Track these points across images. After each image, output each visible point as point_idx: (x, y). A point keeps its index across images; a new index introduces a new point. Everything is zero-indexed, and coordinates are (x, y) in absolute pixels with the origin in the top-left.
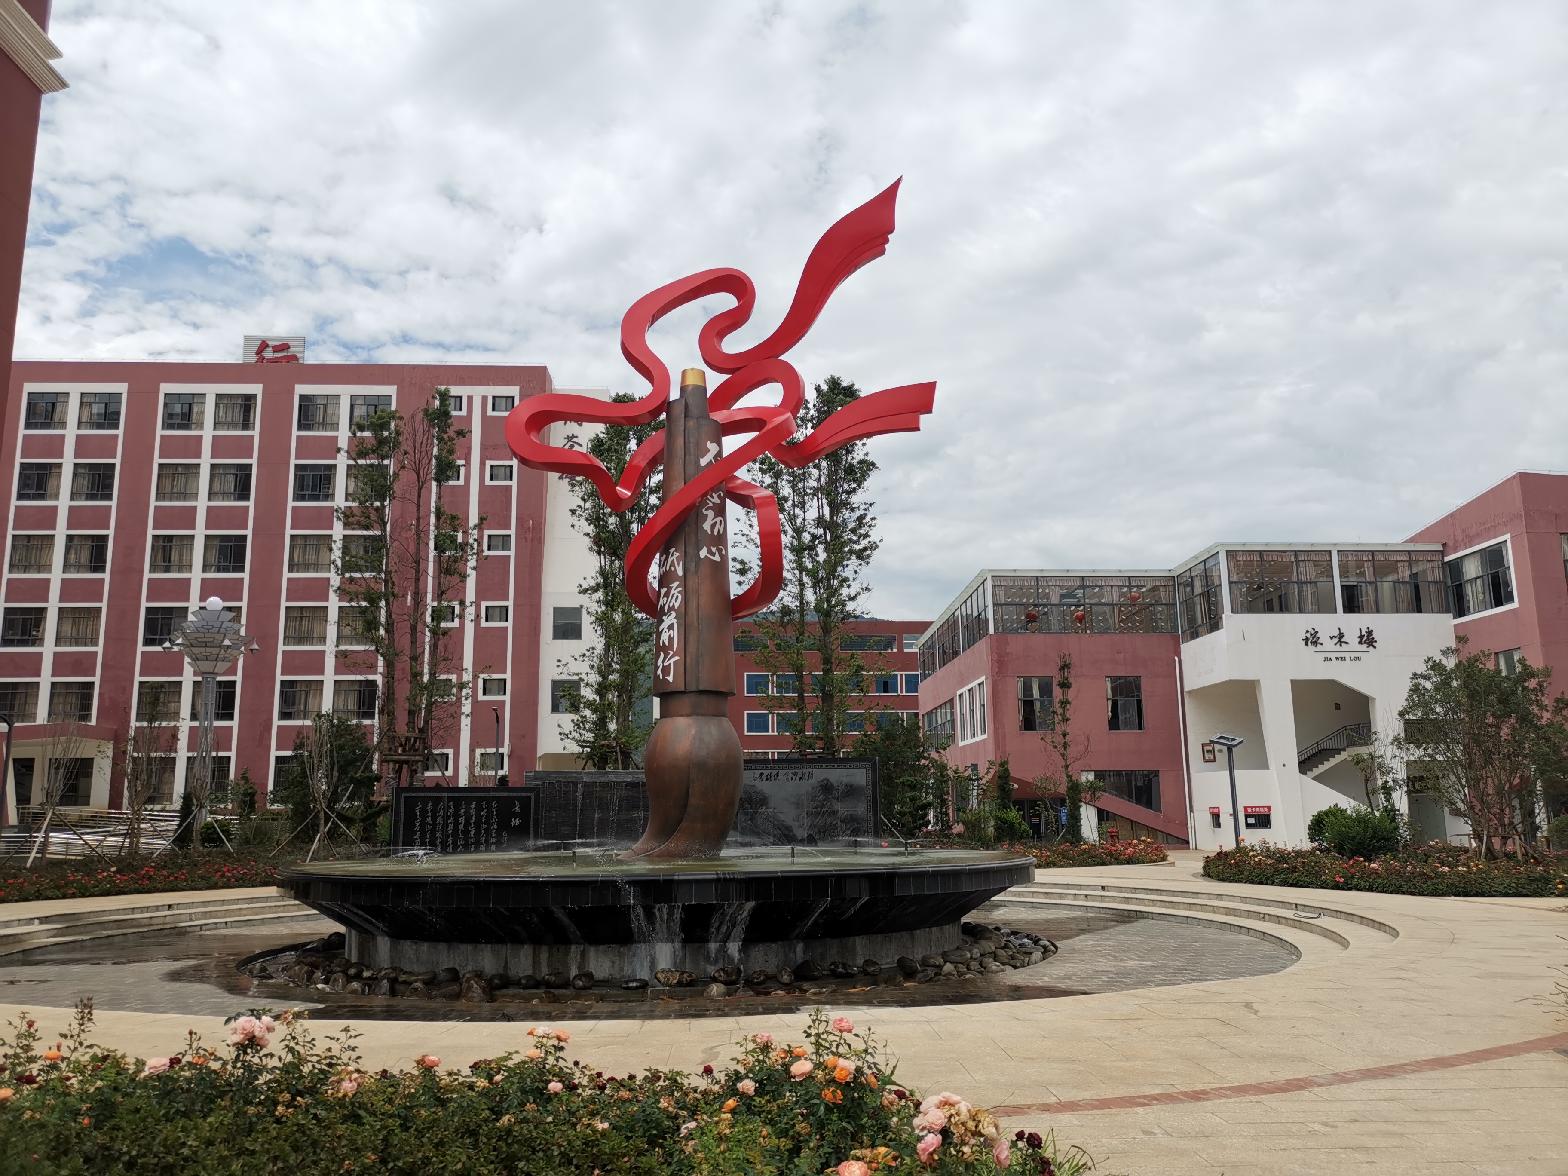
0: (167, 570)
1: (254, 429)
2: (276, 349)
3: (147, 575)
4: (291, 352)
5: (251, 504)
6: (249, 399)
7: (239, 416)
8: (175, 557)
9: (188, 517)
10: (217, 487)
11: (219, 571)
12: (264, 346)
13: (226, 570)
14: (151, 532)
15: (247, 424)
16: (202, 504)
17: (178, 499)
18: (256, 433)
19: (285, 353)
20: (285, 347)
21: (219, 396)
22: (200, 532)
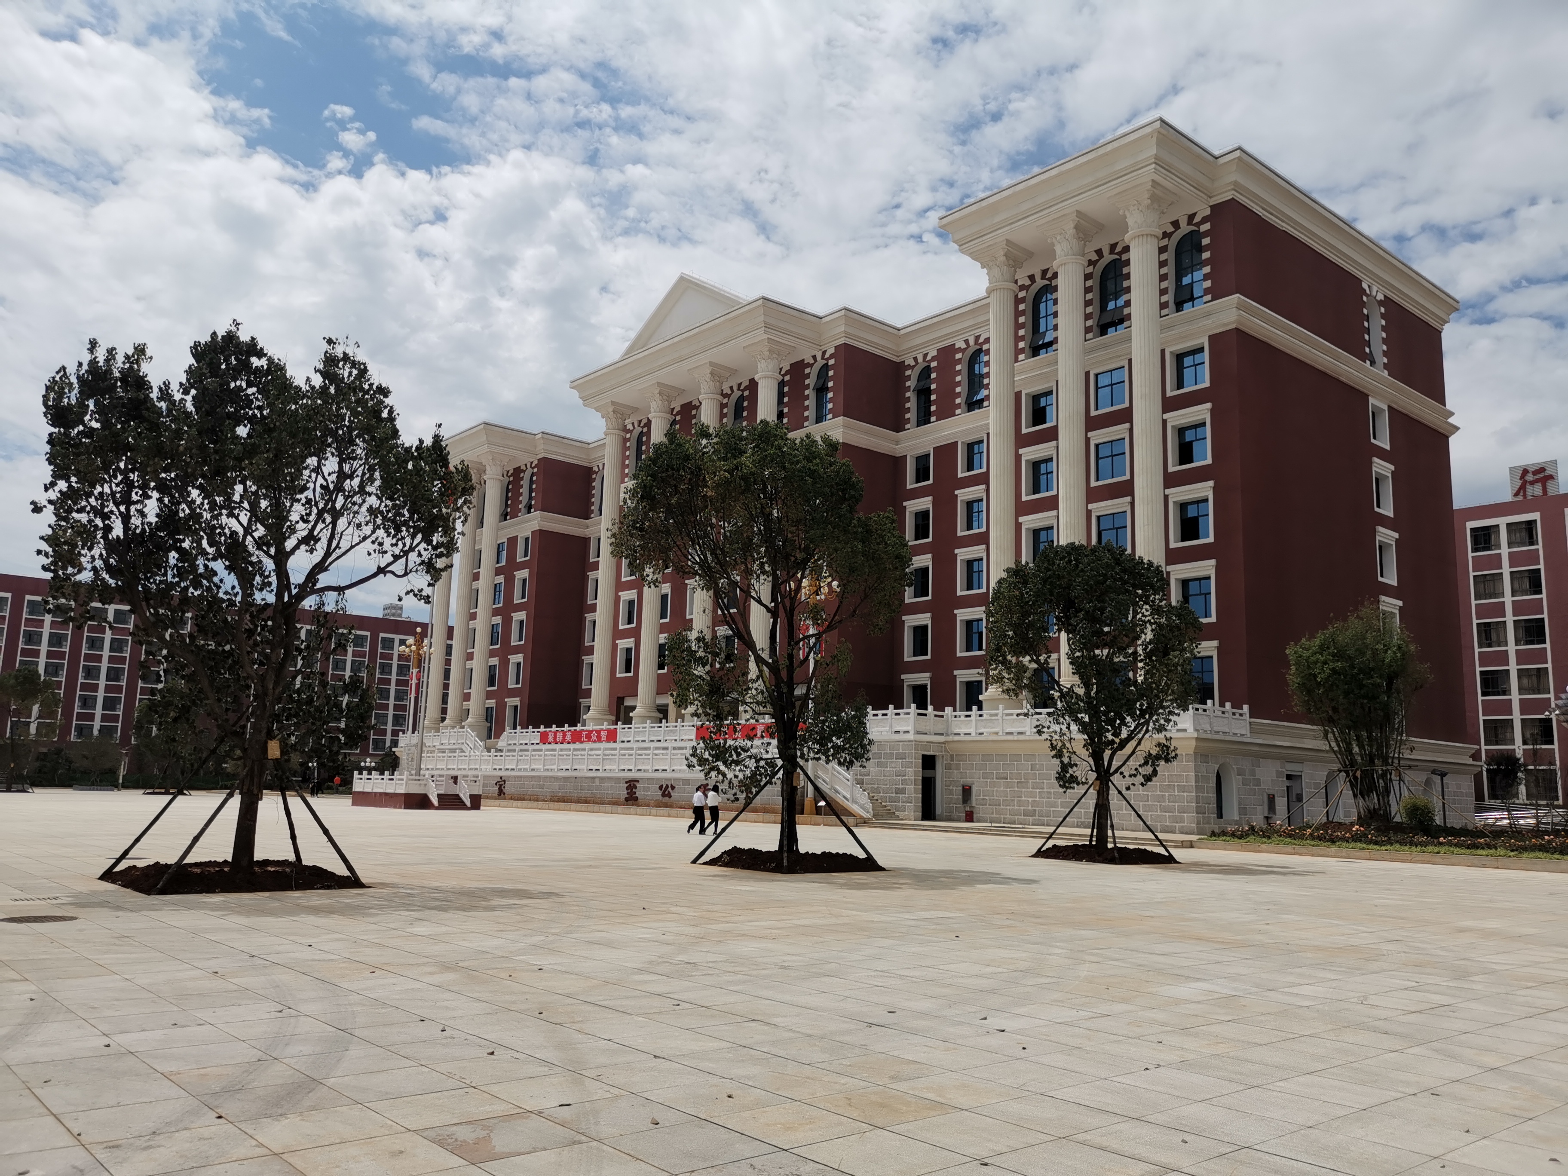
0: (1490, 646)
1: (1537, 544)
2: (1535, 473)
3: (1477, 650)
4: (1547, 473)
5: (1544, 596)
6: (1531, 524)
7: (1524, 534)
8: (1494, 637)
9: (1500, 609)
10: (1516, 586)
11: (1527, 644)
12: (1525, 472)
13: (1532, 643)
14: (1475, 622)
15: (1532, 541)
16: (1508, 599)
17: (1491, 598)
18: (1540, 547)
19: (1542, 475)
20: (1542, 470)
21: (1508, 525)
22: (1510, 618)
